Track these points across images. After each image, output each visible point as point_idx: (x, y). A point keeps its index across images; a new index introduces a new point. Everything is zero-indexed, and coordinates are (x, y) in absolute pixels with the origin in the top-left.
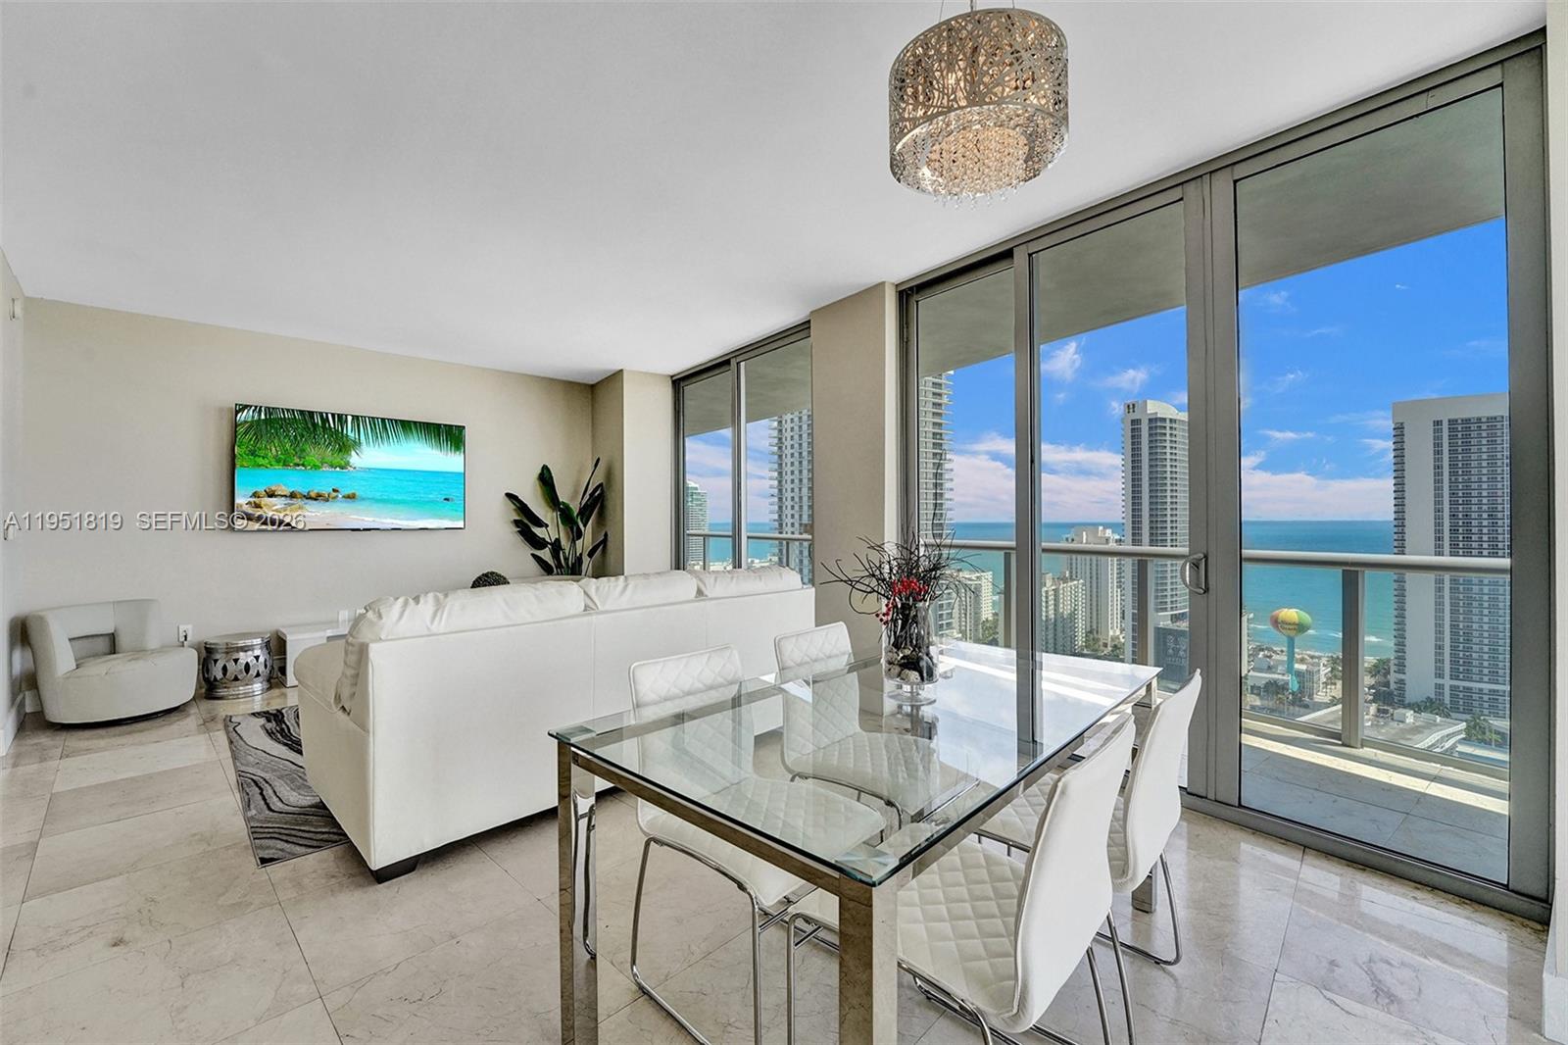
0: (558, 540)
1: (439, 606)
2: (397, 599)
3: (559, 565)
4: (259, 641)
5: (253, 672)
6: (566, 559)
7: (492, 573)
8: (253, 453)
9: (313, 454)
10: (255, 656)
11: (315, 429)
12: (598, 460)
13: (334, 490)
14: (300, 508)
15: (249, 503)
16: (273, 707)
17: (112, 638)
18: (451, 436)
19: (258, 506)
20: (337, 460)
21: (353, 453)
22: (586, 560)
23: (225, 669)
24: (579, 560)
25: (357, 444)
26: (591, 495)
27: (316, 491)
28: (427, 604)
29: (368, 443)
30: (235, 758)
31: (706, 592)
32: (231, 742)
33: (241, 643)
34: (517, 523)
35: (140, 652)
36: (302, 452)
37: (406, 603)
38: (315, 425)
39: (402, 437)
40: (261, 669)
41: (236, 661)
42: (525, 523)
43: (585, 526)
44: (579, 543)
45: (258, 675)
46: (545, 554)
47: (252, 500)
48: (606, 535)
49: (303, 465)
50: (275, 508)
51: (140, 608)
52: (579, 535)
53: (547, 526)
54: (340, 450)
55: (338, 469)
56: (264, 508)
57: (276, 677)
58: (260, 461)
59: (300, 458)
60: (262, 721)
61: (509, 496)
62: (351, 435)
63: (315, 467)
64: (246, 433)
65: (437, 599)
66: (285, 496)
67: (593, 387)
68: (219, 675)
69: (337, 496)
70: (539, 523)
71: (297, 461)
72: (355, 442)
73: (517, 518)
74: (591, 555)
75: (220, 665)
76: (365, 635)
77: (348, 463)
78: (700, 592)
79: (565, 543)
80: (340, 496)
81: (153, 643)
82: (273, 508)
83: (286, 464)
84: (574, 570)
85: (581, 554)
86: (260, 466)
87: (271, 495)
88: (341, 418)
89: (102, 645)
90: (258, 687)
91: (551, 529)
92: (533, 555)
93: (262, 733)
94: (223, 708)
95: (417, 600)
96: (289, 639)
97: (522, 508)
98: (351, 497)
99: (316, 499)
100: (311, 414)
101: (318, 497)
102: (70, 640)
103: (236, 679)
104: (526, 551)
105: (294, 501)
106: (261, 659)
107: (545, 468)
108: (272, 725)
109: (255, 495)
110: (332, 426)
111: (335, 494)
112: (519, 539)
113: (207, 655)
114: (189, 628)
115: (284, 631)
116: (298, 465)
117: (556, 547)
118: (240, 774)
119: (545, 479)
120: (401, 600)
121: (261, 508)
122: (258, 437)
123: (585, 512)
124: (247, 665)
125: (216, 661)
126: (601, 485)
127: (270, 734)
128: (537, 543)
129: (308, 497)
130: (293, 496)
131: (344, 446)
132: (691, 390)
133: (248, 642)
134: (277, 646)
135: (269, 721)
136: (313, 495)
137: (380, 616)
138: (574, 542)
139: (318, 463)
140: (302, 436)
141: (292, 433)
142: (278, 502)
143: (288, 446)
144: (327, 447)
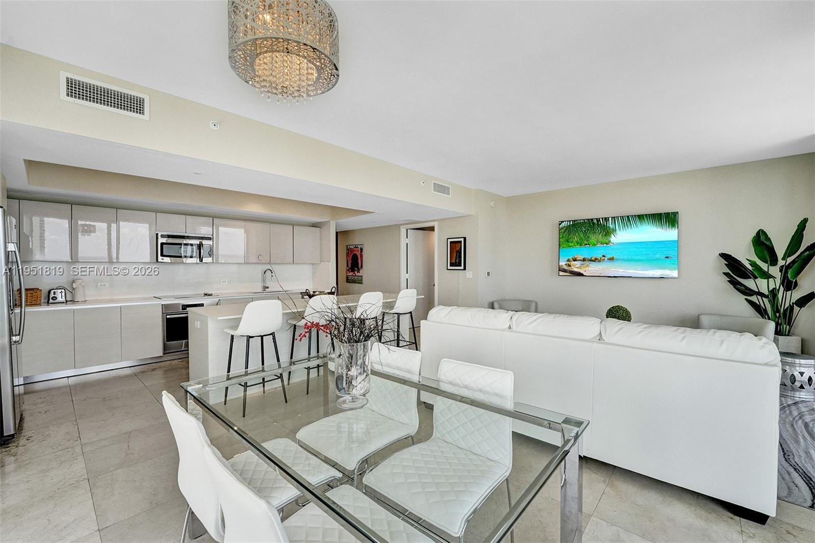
8: (567, 241)
9: (593, 239)
11: (594, 226)
13: (603, 256)
14: (587, 266)
15: (566, 264)
18: (669, 219)
19: (569, 266)
20: (605, 240)
21: (612, 235)
25: (614, 230)
27: (594, 257)
29: (620, 230)
34: (727, 274)
36: (588, 238)
38: (594, 224)
39: (638, 223)
47: (567, 263)
49: (589, 244)
50: (576, 266)
54: (606, 235)
55: (605, 245)
56: (572, 267)
58: (570, 244)
59: (587, 241)
61: (724, 255)
62: (611, 226)
63: (594, 245)
64: (564, 232)
66: (581, 260)
69: (604, 259)
71: (586, 242)
72: (613, 230)
77: (610, 241)
80: (606, 259)
82: (576, 267)
83: (581, 245)
86: (570, 246)
87: (575, 260)
88: (606, 219)
92: (745, 300)
97: (734, 263)
98: (612, 259)
99: (594, 261)
100: (592, 220)
101: (595, 260)
105: (585, 262)
107: (761, 231)
109: (568, 260)
110: (602, 223)
111: (603, 258)
116: (586, 244)
121: (571, 266)
122: (569, 233)
128: (746, 291)
129: (591, 260)
130: (584, 260)
131: (608, 232)
136: (593, 259)
139: (596, 243)
140: (588, 230)
141: (584, 229)
142: (578, 264)
143: (582, 236)
144: (600, 234)
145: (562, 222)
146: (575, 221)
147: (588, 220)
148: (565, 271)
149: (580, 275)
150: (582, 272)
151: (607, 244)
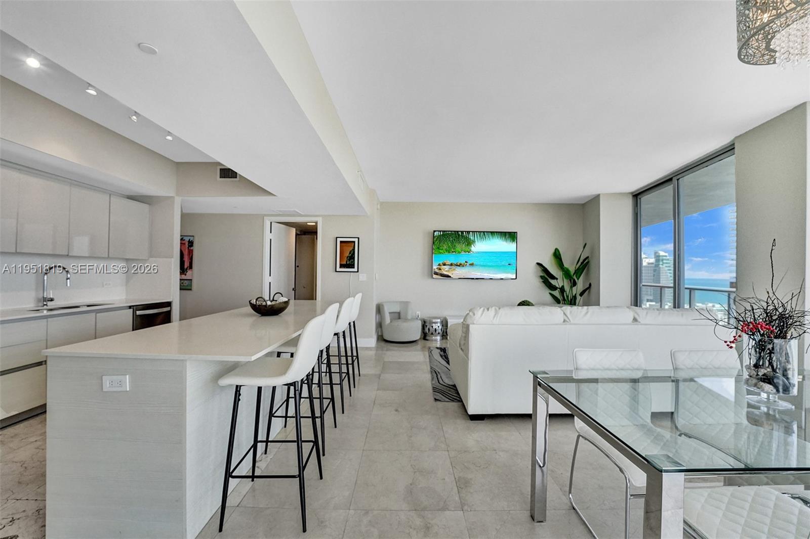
0: (563, 286)
1: (496, 312)
2: (480, 308)
3: (564, 300)
4: (439, 320)
5: (437, 332)
6: (568, 297)
7: (526, 301)
8: (438, 248)
9: (459, 247)
10: (438, 326)
11: (459, 237)
12: (586, 244)
13: (466, 262)
14: (454, 269)
15: (437, 268)
16: (443, 347)
17: (399, 313)
18: (512, 236)
19: (440, 269)
20: (467, 249)
21: (472, 245)
22: (578, 297)
23: (429, 329)
24: (575, 297)
25: (474, 242)
26: (582, 263)
28: (492, 311)
29: (478, 241)
30: (430, 362)
31: (639, 319)
32: (429, 356)
33: (434, 321)
34: (541, 277)
35: (406, 320)
36: (454, 247)
37: (484, 310)
38: (459, 235)
39: (491, 237)
40: (440, 331)
41: (432, 327)
42: (546, 277)
43: (578, 279)
44: (574, 289)
45: (439, 333)
46: (557, 293)
47: (438, 267)
48: (590, 285)
49: (455, 252)
51: (406, 304)
52: (574, 284)
53: (557, 279)
54: (468, 245)
56: (442, 270)
57: (444, 335)
58: (441, 251)
60: (439, 351)
61: (538, 264)
62: (472, 238)
63: (459, 253)
64: (436, 240)
65: (496, 309)
66: (449, 265)
67: (583, 205)
68: (427, 332)
70: (553, 277)
71: (453, 250)
73: (542, 275)
74: (581, 294)
75: (428, 327)
76: (469, 321)
77: (471, 250)
78: (635, 320)
79: (567, 288)
80: (468, 264)
81: (409, 317)
82: (445, 270)
83: (449, 252)
84: (572, 302)
85: (576, 294)
86: (441, 253)
87: (444, 265)
88: (468, 232)
89: (397, 315)
90: (439, 338)
91: (560, 282)
92: (550, 293)
93: (439, 355)
94: (428, 344)
95: (488, 309)
96: (449, 321)
97: (545, 270)
98: (472, 265)
99: (459, 266)
100: (458, 232)
101: (460, 265)
102: (390, 313)
103: (432, 334)
104: (547, 292)
105: (452, 267)
106: (440, 327)
107: (556, 250)
108: (442, 353)
109: (439, 265)
110: (465, 235)
111: (466, 264)
112: (543, 284)
113: (424, 324)
114: (418, 313)
115: (448, 318)
116: (453, 252)
117: (562, 290)
118: (431, 368)
119: (557, 255)
120: (482, 309)
122: (440, 241)
123: (579, 272)
124: (436, 329)
125: (426, 326)
126: (588, 257)
127: (441, 356)
128: (552, 287)
129: (457, 265)
130: (451, 265)
131: (469, 243)
132: (644, 199)
133: (436, 320)
134: (445, 324)
135: (441, 351)
136: (458, 264)
137: (474, 314)
138: (571, 287)
139: (460, 251)
140: (455, 240)
141: (451, 239)
142: (447, 268)
143: (450, 245)
144: (463, 244)
145: (435, 231)
146: (444, 231)
147: (455, 231)
148: (436, 274)
149: (448, 276)
150: (450, 275)
151: (469, 252)
